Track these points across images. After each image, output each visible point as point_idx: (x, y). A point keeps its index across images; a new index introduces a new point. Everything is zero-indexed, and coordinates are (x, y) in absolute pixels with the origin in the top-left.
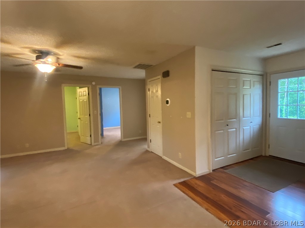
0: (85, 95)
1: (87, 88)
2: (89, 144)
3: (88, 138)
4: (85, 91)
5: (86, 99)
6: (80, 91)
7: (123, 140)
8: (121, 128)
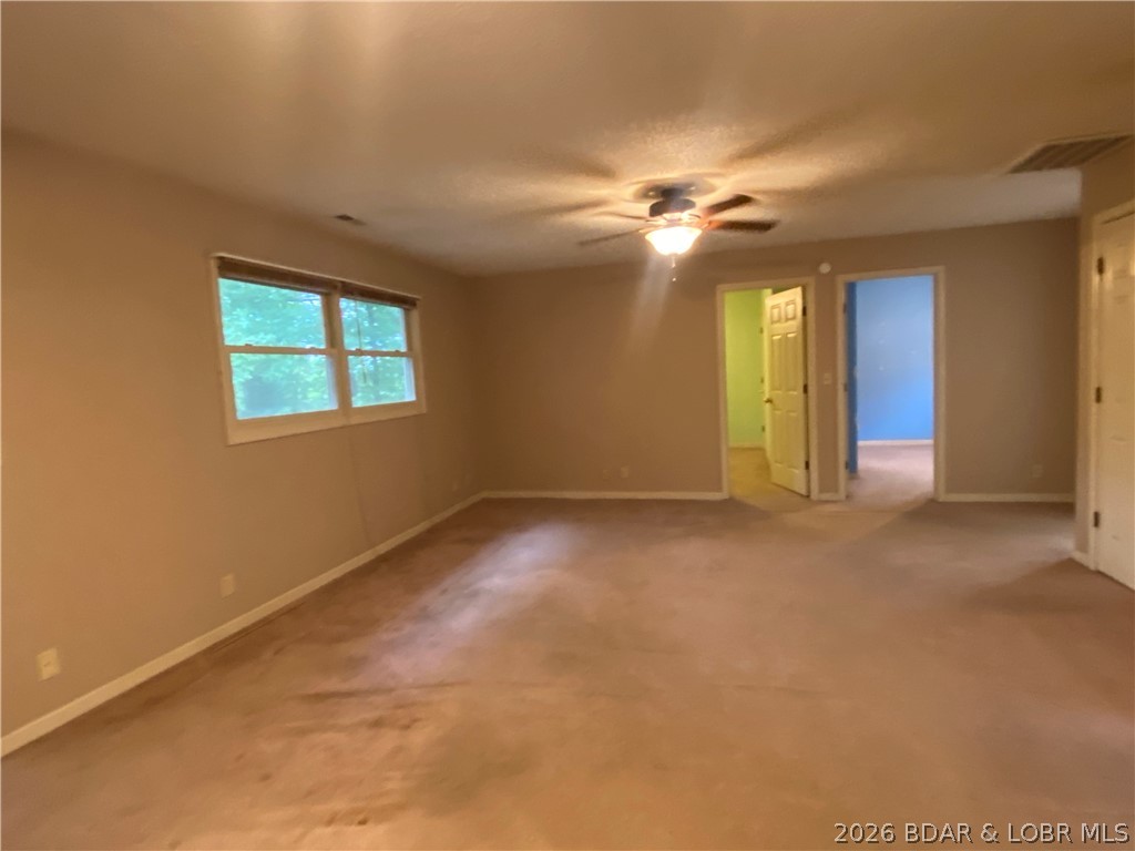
0: (791, 315)
1: (798, 290)
2: (802, 495)
3: (797, 471)
4: (793, 302)
5: (794, 330)
6: (776, 302)
7: (943, 497)
8: (936, 446)
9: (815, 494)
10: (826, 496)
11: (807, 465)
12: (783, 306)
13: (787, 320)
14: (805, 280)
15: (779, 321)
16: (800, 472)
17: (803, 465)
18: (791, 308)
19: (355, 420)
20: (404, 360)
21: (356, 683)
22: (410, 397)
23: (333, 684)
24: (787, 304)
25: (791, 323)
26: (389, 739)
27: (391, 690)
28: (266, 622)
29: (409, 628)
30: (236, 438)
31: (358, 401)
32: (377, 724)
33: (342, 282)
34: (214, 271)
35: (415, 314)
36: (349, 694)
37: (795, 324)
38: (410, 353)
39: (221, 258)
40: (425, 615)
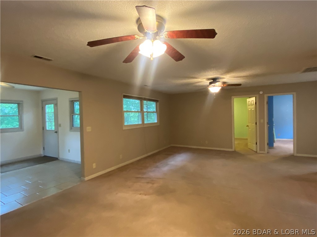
0: (253, 104)
1: (254, 98)
2: (255, 151)
3: (254, 145)
4: (253, 101)
5: (253, 108)
6: (249, 100)
7: (295, 155)
8: (294, 141)
9: (258, 151)
10: (261, 152)
11: (256, 144)
12: (251, 101)
13: (252, 105)
14: (256, 95)
15: (250, 105)
16: (255, 145)
17: (255, 144)
18: (253, 102)
19: (145, 126)
20: (155, 113)
21: (144, 176)
22: (156, 121)
23: (140, 176)
24: (252, 101)
25: (253, 106)
26: (150, 185)
27: (150, 178)
28: (127, 165)
29: (154, 169)
30: (124, 128)
31: (145, 122)
32: (148, 183)
33: (144, 98)
34: (123, 97)
35: (158, 103)
36: (143, 178)
37: (254, 106)
38: (156, 112)
39: (124, 95)
40: (157, 167)
